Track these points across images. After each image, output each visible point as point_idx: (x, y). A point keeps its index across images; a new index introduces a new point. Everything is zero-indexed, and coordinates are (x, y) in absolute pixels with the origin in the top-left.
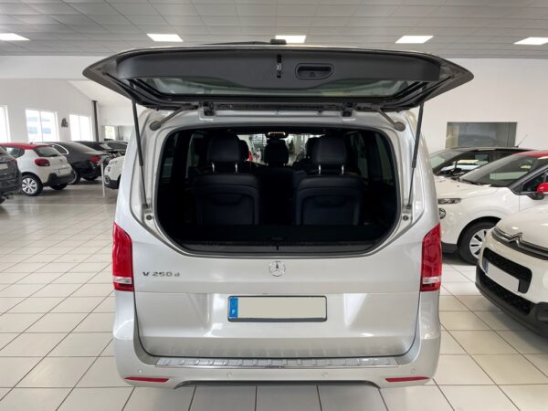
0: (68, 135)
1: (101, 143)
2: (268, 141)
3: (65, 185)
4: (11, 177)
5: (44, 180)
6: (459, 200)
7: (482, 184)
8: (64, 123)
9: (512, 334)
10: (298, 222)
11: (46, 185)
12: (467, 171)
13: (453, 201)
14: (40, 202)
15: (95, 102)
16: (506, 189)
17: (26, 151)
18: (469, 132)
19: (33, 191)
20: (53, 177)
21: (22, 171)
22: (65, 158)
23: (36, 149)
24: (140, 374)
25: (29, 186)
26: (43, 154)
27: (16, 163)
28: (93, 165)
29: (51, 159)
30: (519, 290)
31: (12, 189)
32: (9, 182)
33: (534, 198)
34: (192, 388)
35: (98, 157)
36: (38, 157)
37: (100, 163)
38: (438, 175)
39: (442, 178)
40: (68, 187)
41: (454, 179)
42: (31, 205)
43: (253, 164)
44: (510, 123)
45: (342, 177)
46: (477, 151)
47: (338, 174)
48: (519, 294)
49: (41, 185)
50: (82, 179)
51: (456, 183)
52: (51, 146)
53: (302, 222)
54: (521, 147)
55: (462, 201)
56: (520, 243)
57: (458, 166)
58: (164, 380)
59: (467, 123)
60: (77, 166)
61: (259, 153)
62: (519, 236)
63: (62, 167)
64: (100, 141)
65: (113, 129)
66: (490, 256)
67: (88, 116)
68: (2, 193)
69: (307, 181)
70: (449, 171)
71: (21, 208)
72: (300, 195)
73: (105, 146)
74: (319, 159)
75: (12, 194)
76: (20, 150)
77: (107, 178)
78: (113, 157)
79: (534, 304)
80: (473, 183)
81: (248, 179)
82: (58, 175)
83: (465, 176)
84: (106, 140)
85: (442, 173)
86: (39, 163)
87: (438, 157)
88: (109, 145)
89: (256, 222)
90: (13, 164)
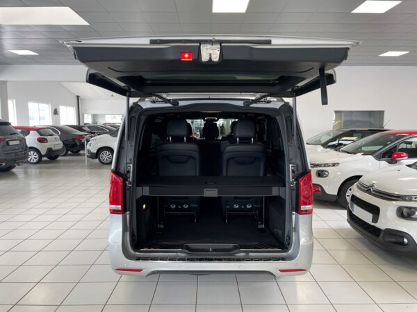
0: (59, 120)
1: (83, 126)
2: (205, 124)
3: (57, 156)
4: (21, 150)
5: (43, 153)
6: (338, 164)
7: (355, 153)
8: (56, 112)
9: (370, 252)
10: (224, 174)
11: (44, 156)
12: (345, 145)
13: (334, 165)
14: (40, 168)
15: (78, 97)
16: (370, 156)
17: (31, 132)
18: (354, 118)
19: (35, 161)
20: (50, 150)
21: (29, 146)
22: (58, 137)
23: (38, 130)
24: (126, 266)
25: (33, 156)
26: (43, 134)
27: (25, 140)
28: (77, 142)
29: (48, 138)
30: (373, 221)
31: (22, 159)
32: (19, 153)
33: (390, 162)
34: (158, 275)
35: (82, 137)
36: (39, 136)
37: (84, 141)
38: (326, 148)
39: (328, 149)
40: (60, 158)
41: (336, 150)
42: (33, 170)
43: (195, 139)
44: (380, 111)
45: (252, 145)
46: (354, 131)
47: (249, 143)
48: (373, 224)
49: (41, 156)
50: (69, 152)
51: (337, 153)
52: (48, 128)
53: (227, 174)
54: (385, 128)
55: (340, 165)
56: (374, 191)
57: (340, 142)
58: (140, 270)
59: (352, 112)
60: (66, 142)
61: (198, 133)
62: (372, 186)
63: (55, 143)
64: (81, 125)
65: (90, 116)
66: (355, 200)
67: (72, 106)
68: (15, 161)
69: (230, 148)
70: (334, 145)
71: (26, 173)
72: (226, 156)
73: (86, 129)
74: (237, 134)
75: (22, 162)
76: (26, 131)
77: (89, 151)
78: (92, 137)
79: (382, 230)
80: (348, 153)
81: (193, 146)
82: (53, 149)
83: (343, 148)
84: (85, 124)
85: (329, 147)
86: (40, 140)
87: (326, 136)
88: (89, 127)
89: (198, 174)
90: (23, 141)
